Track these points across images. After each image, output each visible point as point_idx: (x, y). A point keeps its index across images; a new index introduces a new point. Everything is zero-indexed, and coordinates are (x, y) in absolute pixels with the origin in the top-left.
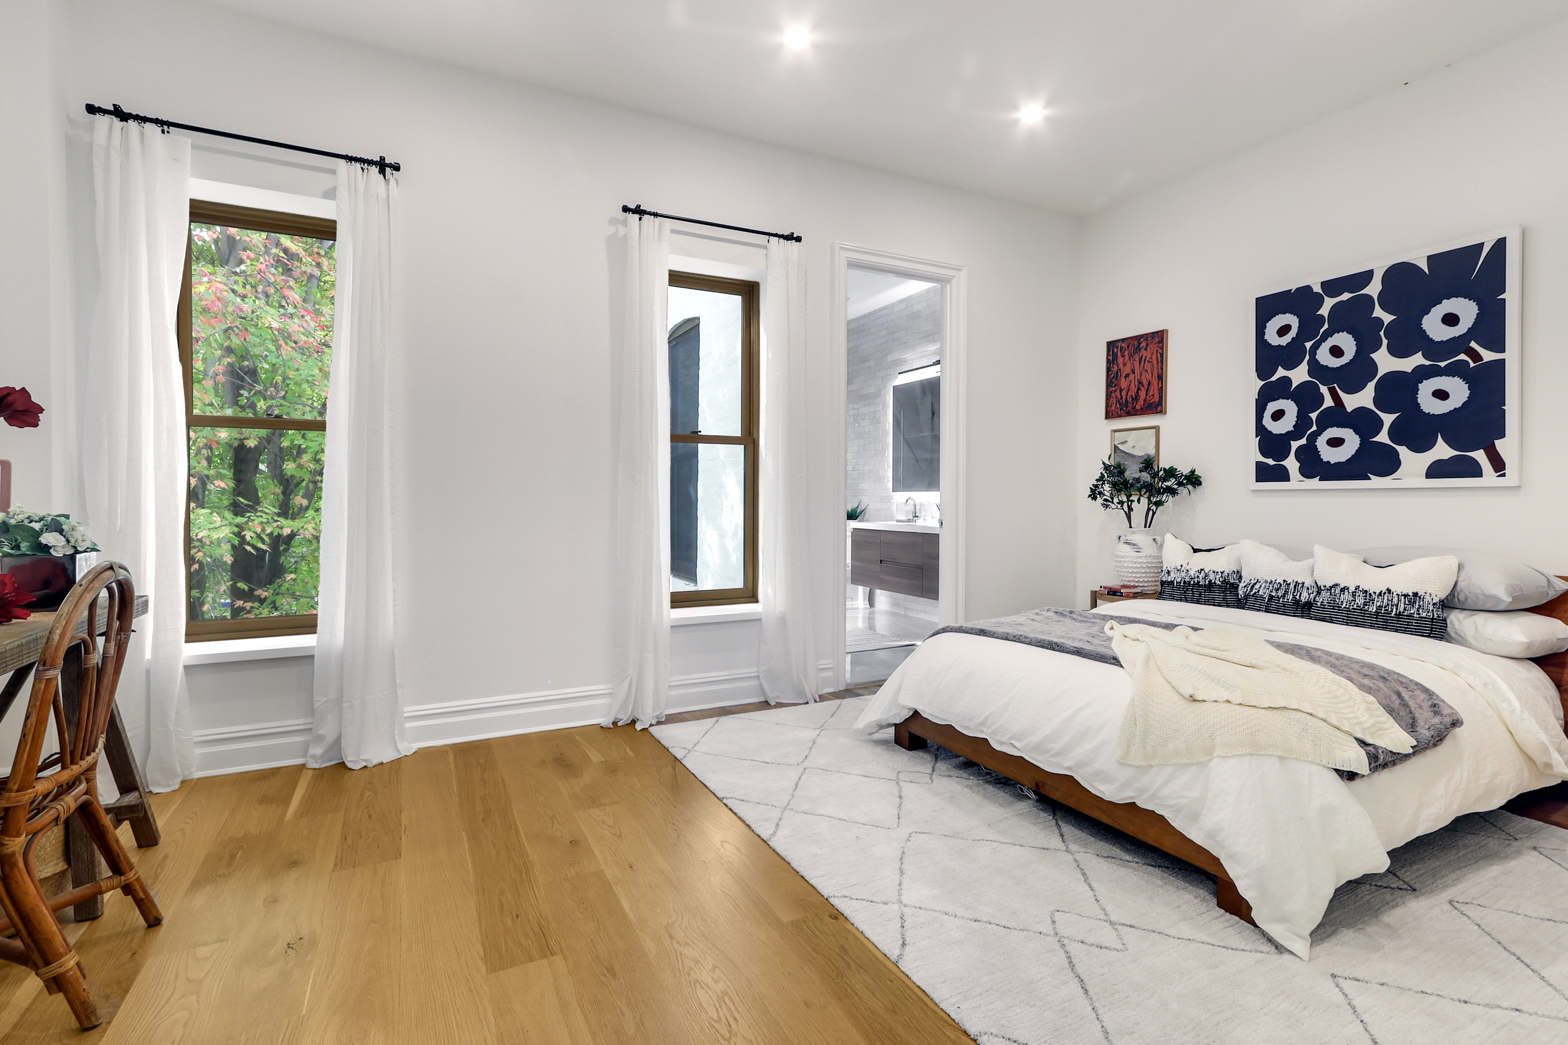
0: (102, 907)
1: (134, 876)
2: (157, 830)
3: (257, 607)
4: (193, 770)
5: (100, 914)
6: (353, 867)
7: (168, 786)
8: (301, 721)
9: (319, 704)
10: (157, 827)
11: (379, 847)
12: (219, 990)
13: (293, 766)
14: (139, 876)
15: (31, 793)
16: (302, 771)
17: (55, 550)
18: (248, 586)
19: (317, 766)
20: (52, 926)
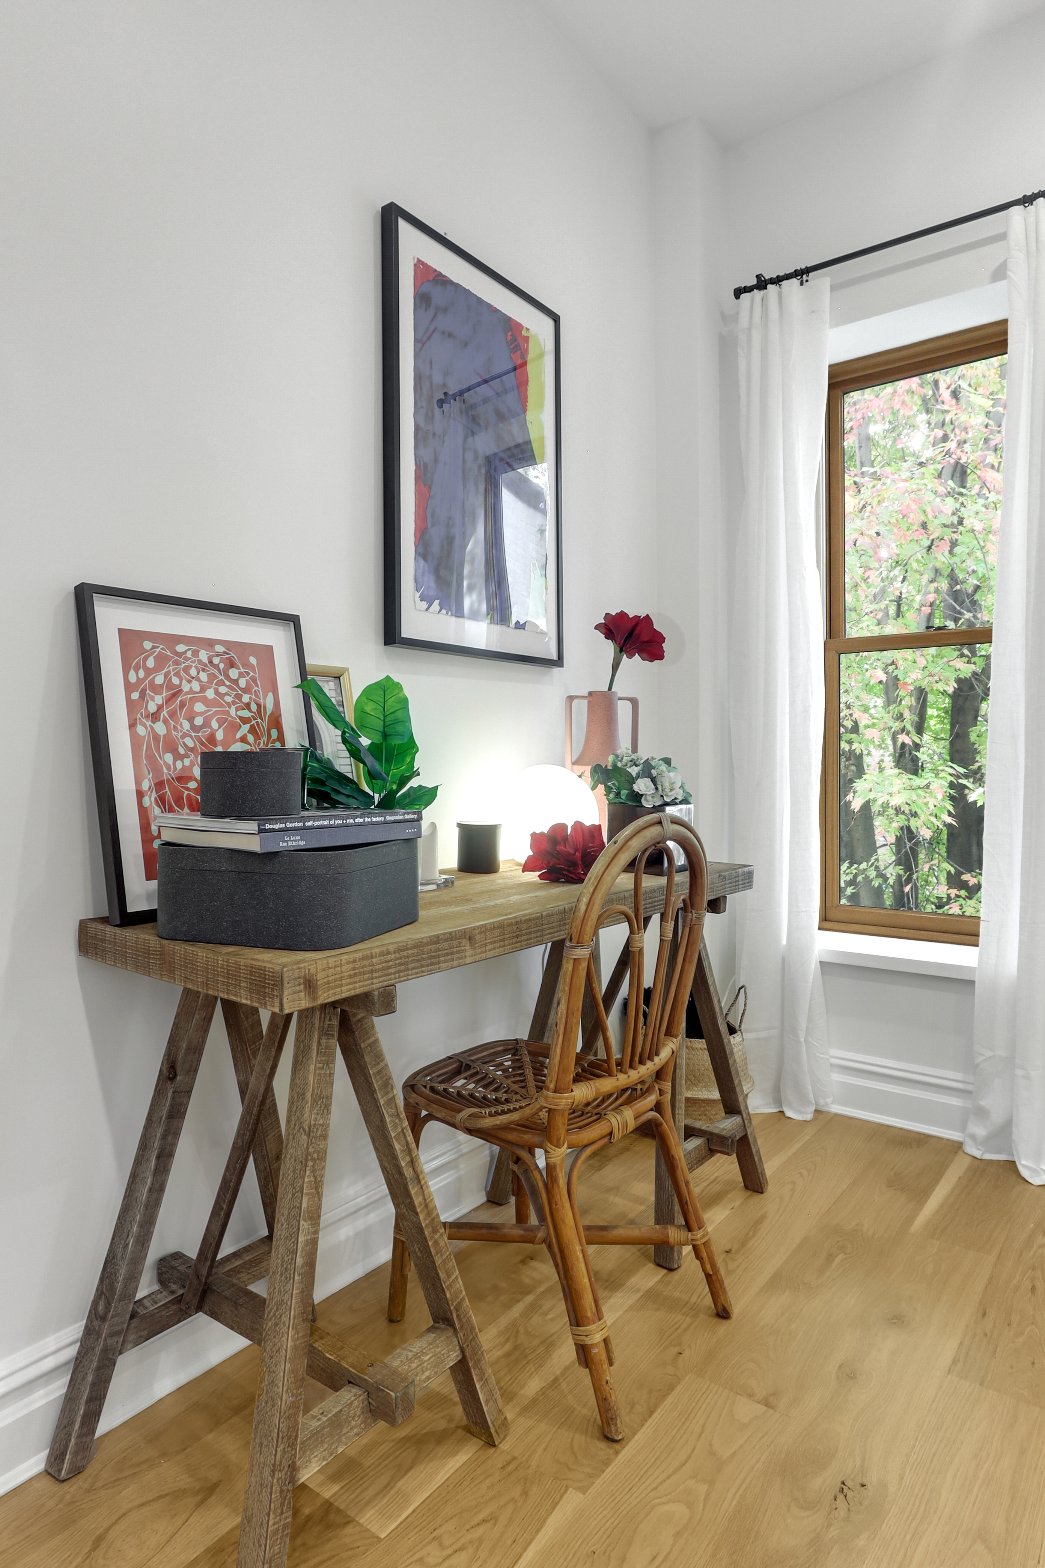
0: (679, 1259)
1: (701, 1239)
2: (763, 1174)
3: (963, 896)
4: (829, 1100)
5: (676, 1266)
6: (981, 1384)
7: (800, 1112)
8: (959, 1076)
9: (982, 1058)
10: (764, 1169)
11: (1033, 1363)
12: (735, 1502)
13: (948, 1140)
14: (709, 1239)
15: (567, 1098)
16: (956, 1153)
17: (646, 800)
18: (955, 868)
19: (977, 1153)
20: (583, 1276)
